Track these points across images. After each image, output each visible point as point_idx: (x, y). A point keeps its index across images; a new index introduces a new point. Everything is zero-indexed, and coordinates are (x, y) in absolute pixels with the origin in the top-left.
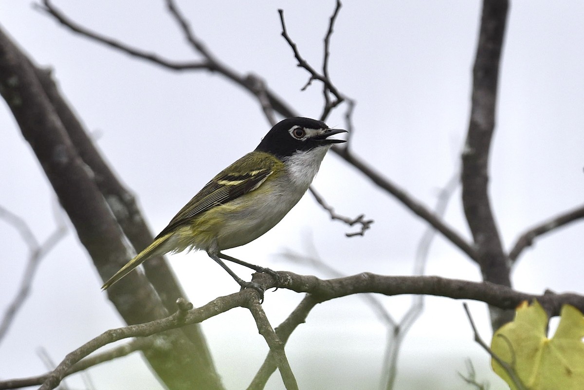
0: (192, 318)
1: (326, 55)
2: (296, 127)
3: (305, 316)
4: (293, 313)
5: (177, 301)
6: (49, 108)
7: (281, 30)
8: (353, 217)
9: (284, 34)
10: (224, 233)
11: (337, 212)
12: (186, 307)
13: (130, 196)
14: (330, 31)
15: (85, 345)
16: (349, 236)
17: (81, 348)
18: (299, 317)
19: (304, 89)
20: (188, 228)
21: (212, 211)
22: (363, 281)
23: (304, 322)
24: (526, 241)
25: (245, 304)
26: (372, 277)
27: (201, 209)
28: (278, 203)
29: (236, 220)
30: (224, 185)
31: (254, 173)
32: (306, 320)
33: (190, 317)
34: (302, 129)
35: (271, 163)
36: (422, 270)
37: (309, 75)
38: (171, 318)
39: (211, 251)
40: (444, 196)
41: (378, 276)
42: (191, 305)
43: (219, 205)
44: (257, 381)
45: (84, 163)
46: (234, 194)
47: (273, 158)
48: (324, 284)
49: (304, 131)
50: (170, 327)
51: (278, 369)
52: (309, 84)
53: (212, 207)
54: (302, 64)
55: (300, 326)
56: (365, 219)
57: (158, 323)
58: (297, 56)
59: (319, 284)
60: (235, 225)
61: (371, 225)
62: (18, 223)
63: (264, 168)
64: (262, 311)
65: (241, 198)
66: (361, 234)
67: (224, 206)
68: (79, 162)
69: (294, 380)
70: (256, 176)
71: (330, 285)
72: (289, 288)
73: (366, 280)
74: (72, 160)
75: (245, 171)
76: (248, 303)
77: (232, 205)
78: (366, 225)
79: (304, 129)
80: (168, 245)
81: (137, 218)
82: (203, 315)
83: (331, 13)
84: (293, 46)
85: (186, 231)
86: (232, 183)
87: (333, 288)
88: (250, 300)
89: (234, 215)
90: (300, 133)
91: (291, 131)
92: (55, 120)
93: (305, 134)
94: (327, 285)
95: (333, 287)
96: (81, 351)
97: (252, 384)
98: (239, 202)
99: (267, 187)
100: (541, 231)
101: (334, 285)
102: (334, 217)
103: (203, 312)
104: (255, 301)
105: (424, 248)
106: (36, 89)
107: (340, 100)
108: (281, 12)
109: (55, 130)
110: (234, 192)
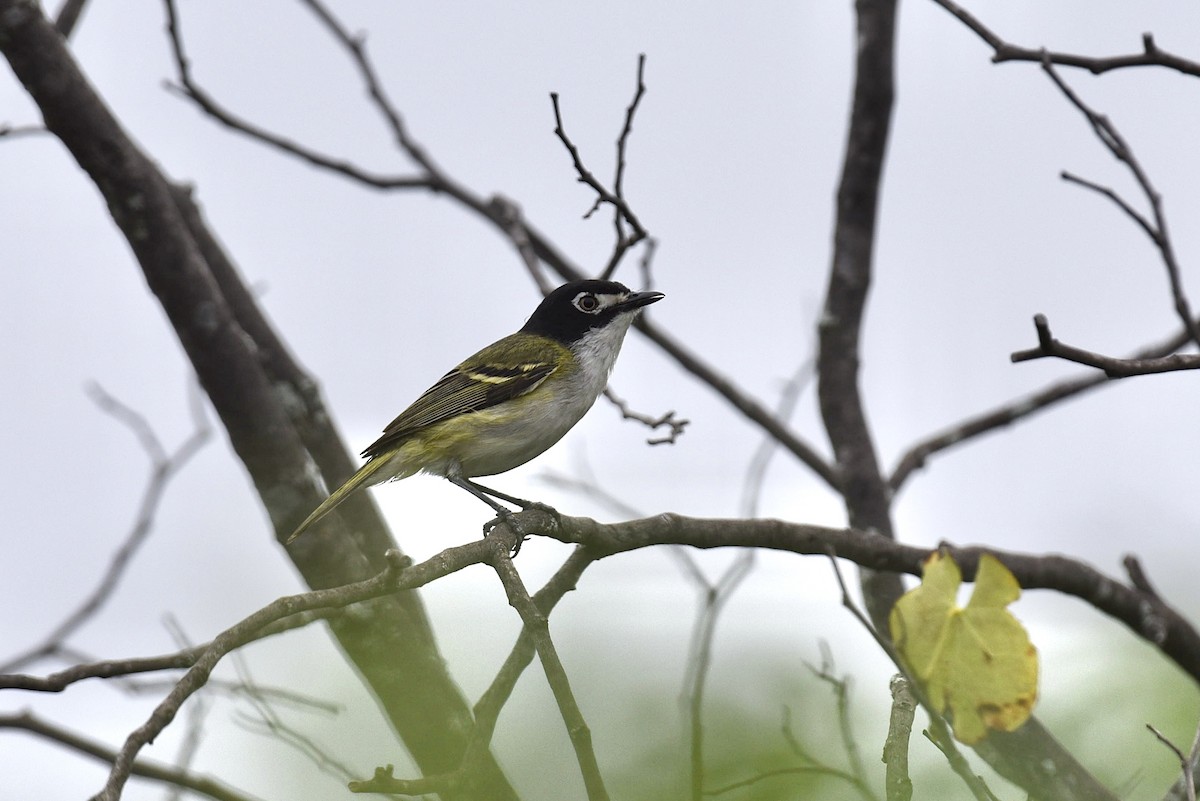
0: (407, 579)
1: (621, 166)
2: (583, 294)
3: (576, 580)
4: (557, 574)
5: (387, 554)
6: (190, 244)
7: (554, 125)
8: (657, 416)
9: (559, 132)
10: (474, 453)
11: (632, 408)
12: (400, 563)
13: (310, 382)
14: (627, 129)
15: (246, 621)
16: (652, 443)
17: (240, 624)
18: (565, 580)
19: (587, 216)
20: (417, 442)
21: (455, 420)
22: (663, 526)
23: (574, 589)
24: (915, 460)
25: (489, 560)
26: (677, 521)
27: (440, 414)
28: (561, 415)
29: (495, 436)
30: (480, 382)
31: (527, 367)
32: (577, 585)
33: (405, 578)
34: (593, 297)
35: (553, 355)
36: (753, 506)
37: (596, 195)
38: (375, 580)
39: (451, 472)
40: (791, 391)
41: (686, 519)
42: (408, 560)
43: (470, 412)
44: (503, 678)
45: (243, 331)
46: (494, 398)
47: (557, 346)
48: (605, 530)
49: (596, 299)
50: (374, 592)
51: (537, 658)
52: (596, 208)
53: (457, 414)
54: (586, 178)
55: (568, 595)
56: (677, 419)
57: (356, 588)
58: (578, 165)
59: (597, 530)
60: (491, 444)
61: (686, 428)
62: (136, 422)
63: (544, 361)
64: (514, 569)
65: (504, 405)
66: (671, 441)
67: (478, 415)
68: (235, 328)
69: (564, 676)
70: (532, 372)
71: (613, 531)
72: (552, 535)
73: (668, 525)
74: (223, 327)
75: (514, 364)
76: (492, 558)
77: (490, 414)
78: (678, 428)
79: (596, 295)
80: (389, 469)
81: (320, 417)
82: (424, 576)
83: (629, 102)
84: (573, 151)
85: (412, 448)
86: (493, 380)
87: (617, 537)
88: (495, 553)
89: (492, 429)
90: (590, 303)
91: (576, 301)
92: (199, 264)
93: (597, 303)
94: (609, 532)
95: (618, 535)
96: (240, 630)
97: (494, 683)
98: (500, 410)
99: (546, 391)
100: (939, 445)
101: (619, 531)
102: (626, 416)
103: (424, 572)
104: (503, 555)
105: (758, 471)
106: (171, 215)
107: (640, 234)
108: (554, 97)
109: (198, 279)
110: (495, 393)
